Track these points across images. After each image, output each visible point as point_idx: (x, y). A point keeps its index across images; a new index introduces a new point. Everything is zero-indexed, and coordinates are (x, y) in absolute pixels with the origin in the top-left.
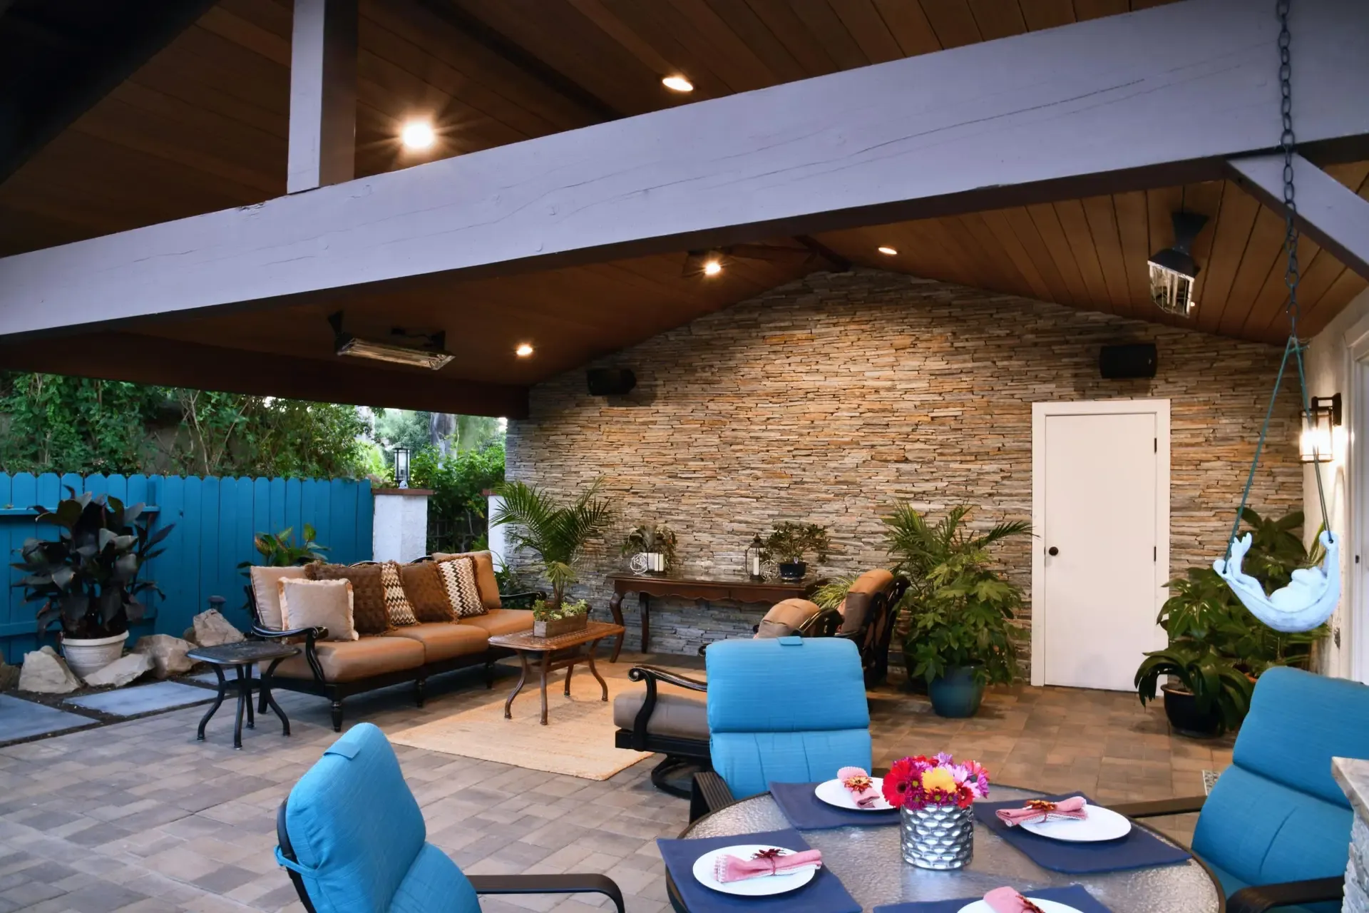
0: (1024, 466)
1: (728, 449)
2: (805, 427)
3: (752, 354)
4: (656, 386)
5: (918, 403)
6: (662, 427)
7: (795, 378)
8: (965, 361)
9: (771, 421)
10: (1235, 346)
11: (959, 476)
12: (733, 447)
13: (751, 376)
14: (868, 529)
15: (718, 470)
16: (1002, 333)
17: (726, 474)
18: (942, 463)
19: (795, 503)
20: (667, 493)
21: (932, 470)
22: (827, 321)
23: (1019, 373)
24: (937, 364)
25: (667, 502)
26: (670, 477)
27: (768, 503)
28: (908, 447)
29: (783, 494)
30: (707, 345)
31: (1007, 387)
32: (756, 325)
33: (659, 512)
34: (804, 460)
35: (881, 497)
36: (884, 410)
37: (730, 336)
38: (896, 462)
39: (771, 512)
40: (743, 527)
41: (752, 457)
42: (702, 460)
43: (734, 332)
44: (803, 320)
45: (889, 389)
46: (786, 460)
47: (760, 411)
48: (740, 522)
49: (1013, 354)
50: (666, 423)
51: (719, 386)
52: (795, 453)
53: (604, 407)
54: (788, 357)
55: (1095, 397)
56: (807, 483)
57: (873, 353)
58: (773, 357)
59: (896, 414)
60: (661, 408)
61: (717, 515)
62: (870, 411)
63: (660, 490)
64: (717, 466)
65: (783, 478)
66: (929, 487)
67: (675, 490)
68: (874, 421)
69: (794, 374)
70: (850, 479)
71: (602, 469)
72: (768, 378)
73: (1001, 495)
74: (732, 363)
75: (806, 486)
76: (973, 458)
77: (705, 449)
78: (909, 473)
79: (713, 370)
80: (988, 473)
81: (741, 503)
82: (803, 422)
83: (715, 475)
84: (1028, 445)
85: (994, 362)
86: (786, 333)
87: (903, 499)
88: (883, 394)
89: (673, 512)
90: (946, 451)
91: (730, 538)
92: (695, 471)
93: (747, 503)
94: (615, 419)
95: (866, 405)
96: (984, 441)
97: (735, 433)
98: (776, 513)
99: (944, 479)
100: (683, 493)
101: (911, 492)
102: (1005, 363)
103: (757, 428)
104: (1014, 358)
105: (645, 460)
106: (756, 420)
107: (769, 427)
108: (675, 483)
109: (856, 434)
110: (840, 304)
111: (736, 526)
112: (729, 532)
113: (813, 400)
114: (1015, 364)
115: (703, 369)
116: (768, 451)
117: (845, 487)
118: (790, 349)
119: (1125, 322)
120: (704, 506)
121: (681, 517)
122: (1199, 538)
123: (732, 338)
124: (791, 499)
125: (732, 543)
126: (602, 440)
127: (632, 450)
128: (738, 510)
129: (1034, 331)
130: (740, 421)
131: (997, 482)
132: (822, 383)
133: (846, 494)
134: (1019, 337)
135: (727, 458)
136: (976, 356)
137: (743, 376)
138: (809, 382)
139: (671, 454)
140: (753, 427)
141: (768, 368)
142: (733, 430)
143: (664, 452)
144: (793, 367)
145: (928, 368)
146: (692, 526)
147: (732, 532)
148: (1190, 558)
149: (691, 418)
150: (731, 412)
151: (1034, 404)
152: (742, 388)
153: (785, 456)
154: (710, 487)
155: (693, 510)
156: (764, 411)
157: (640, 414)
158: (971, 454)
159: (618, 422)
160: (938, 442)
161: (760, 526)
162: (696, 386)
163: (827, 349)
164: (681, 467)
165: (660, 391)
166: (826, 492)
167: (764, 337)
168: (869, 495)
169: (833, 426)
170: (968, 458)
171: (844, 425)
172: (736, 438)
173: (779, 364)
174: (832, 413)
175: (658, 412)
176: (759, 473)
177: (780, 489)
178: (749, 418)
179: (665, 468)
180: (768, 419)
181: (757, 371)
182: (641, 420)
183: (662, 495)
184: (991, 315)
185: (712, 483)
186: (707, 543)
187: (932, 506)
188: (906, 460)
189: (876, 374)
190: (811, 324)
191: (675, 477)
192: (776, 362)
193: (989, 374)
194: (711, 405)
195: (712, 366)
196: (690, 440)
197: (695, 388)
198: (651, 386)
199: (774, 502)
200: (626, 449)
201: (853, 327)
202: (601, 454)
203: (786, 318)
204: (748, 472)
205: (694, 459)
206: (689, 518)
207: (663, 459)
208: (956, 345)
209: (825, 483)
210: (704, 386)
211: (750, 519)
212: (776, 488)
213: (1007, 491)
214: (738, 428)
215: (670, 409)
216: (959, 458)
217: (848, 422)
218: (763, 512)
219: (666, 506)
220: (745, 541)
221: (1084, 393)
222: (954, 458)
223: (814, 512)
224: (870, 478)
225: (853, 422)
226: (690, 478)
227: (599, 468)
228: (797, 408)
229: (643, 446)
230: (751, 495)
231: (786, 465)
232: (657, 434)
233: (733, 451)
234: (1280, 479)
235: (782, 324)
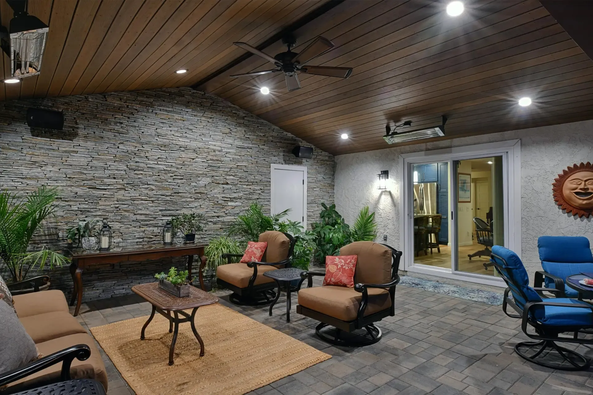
0: (268, 188)
1: (133, 172)
2: (179, 164)
3: (149, 121)
4: (78, 128)
5: (231, 159)
6: (83, 155)
7: (174, 139)
8: (249, 144)
9: (160, 159)
10: (321, 152)
11: (247, 191)
12: (136, 172)
13: (148, 134)
14: (210, 215)
15: (125, 185)
16: (262, 134)
17: (131, 187)
18: (240, 185)
19: (175, 203)
20: (86, 198)
21: (237, 188)
22: (191, 113)
23: (267, 152)
24: (239, 143)
25: (87, 204)
26: (89, 188)
27: (159, 204)
28: (228, 177)
29: (168, 198)
30: (119, 110)
31: (263, 157)
32: (151, 105)
33: (81, 211)
34: (179, 181)
35: (216, 200)
36: (218, 160)
37: (135, 108)
38: (222, 184)
39: (161, 208)
40: (143, 217)
41: (149, 178)
42: (115, 178)
43: (137, 107)
44: (179, 109)
45: (219, 151)
46: (170, 181)
47: (153, 153)
48: (141, 214)
49: (265, 143)
50: (86, 153)
51: (127, 136)
52: (174, 177)
53: (28, 136)
54: (170, 127)
55: (289, 164)
56: (181, 193)
57: (213, 133)
58: (162, 125)
59: (223, 163)
60: (81, 143)
61: (125, 211)
62: (211, 160)
63: (81, 196)
64: (126, 182)
65: (167, 190)
66: (235, 195)
67: (94, 196)
68: (213, 165)
69: (173, 137)
70: (202, 191)
71: (24, 181)
72: (158, 136)
73: (261, 199)
74: (136, 124)
75: (180, 194)
76: (252, 184)
77: (116, 172)
78: (228, 189)
79: (123, 125)
80: (257, 190)
81: (143, 204)
82: (178, 162)
83: (124, 188)
84: (269, 180)
85: (259, 146)
86: (169, 114)
87: (225, 201)
88: (217, 153)
89: (92, 210)
90: (242, 180)
91: (134, 224)
92: (109, 185)
93: (145, 204)
94: (38, 146)
95: (209, 157)
96: (256, 177)
97: (137, 164)
98: (164, 209)
99: (241, 192)
100: (100, 198)
101: (229, 198)
102: (263, 147)
103: (152, 162)
104: (266, 145)
105: (68, 176)
106: (150, 158)
107: (159, 163)
108: (94, 192)
109: (205, 170)
110: (198, 106)
111: (139, 217)
112: (133, 221)
113: (183, 151)
114: (266, 148)
115: (116, 123)
116: (159, 175)
117: (199, 195)
118: (172, 123)
119: (297, 139)
120: (117, 206)
121: (99, 213)
122: (314, 213)
123: (136, 110)
124: (172, 201)
125: (135, 227)
126: (25, 160)
127: (55, 169)
128: (140, 208)
129: (272, 136)
130: (142, 157)
131: (259, 194)
132: (188, 144)
133: (200, 198)
134: (267, 137)
135: (132, 178)
136: (253, 142)
137: (143, 132)
138: (182, 142)
139: (90, 174)
140: (148, 162)
141: (158, 130)
142: (136, 162)
143: (85, 172)
144: (173, 133)
145: (235, 144)
146: (107, 218)
147: (137, 221)
148: (312, 220)
149: (106, 152)
150: (135, 152)
151: (271, 164)
152: (142, 139)
153: (169, 179)
154: (120, 195)
155: (108, 208)
156: (157, 154)
157: (64, 145)
158: (251, 182)
159: (42, 148)
160: (239, 176)
161: (154, 216)
162: (110, 133)
163: (190, 127)
164: (97, 182)
165: (81, 132)
166: (191, 198)
167: (156, 113)
168: (210, 199)
169: (194, 166)
170: (250, 184)
171: (199, 165)
172: (139, 167)
173: (164, 130)
174: (193, 159)
175: (79, 146)
176: (153, 187)
177: (167, 196)
178: (146, 156)
179: (85, 182)
180: (159, 158)
181: (152, 131)
182: (64, 149)
183: (83, 200)
184: (258, 126)
185: (122, 192)
186: (118, 228)
187: (237, 204)
188: (227, 184)
189: (214, 143)
190: (183, 112)
191: (95, 188)
192: (163, 128)
193: (257, 150)
194: (121, 146)
195: (122, 123)
196: (106, 166)
197: (110, 135)
198: (73, 128)
199: (163, 203)
200: (50, 168)
201: (203, 119)
202: (25, 171)
203: (170, 106)
204: (146, 186)
205: (109, 177)
206: (104, 213)
207: (84, 176)
208: (246, 136)
209: (190, 193)
210: (116, 134)
211: (148, 212)
212: (163, 195)
213: (263, 197)
214: (139, 161)
215: (90, 144)
216: (247, 184)
217: (201, 164)
218: (156, 208)
219: (87, 206)
220: (144, 225)
221: (287, 162)
222: (245, 183)
223: (184, 208)
224: (211, 191)
225: (204, 164)
226: (105, 189)
227: (21, 180)
228: (176, 154)
229: (66, 167)
230: (148, 199)
231: (169, 183)
232: (79, 159)
233: (136, 174)
234: (330, 194)
235: (167, 109)
